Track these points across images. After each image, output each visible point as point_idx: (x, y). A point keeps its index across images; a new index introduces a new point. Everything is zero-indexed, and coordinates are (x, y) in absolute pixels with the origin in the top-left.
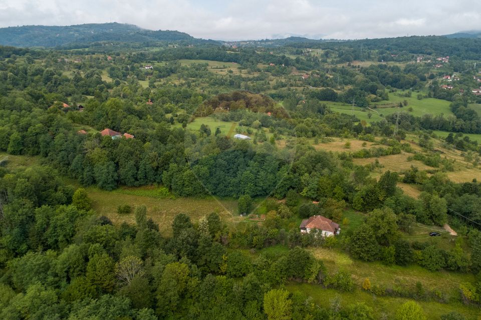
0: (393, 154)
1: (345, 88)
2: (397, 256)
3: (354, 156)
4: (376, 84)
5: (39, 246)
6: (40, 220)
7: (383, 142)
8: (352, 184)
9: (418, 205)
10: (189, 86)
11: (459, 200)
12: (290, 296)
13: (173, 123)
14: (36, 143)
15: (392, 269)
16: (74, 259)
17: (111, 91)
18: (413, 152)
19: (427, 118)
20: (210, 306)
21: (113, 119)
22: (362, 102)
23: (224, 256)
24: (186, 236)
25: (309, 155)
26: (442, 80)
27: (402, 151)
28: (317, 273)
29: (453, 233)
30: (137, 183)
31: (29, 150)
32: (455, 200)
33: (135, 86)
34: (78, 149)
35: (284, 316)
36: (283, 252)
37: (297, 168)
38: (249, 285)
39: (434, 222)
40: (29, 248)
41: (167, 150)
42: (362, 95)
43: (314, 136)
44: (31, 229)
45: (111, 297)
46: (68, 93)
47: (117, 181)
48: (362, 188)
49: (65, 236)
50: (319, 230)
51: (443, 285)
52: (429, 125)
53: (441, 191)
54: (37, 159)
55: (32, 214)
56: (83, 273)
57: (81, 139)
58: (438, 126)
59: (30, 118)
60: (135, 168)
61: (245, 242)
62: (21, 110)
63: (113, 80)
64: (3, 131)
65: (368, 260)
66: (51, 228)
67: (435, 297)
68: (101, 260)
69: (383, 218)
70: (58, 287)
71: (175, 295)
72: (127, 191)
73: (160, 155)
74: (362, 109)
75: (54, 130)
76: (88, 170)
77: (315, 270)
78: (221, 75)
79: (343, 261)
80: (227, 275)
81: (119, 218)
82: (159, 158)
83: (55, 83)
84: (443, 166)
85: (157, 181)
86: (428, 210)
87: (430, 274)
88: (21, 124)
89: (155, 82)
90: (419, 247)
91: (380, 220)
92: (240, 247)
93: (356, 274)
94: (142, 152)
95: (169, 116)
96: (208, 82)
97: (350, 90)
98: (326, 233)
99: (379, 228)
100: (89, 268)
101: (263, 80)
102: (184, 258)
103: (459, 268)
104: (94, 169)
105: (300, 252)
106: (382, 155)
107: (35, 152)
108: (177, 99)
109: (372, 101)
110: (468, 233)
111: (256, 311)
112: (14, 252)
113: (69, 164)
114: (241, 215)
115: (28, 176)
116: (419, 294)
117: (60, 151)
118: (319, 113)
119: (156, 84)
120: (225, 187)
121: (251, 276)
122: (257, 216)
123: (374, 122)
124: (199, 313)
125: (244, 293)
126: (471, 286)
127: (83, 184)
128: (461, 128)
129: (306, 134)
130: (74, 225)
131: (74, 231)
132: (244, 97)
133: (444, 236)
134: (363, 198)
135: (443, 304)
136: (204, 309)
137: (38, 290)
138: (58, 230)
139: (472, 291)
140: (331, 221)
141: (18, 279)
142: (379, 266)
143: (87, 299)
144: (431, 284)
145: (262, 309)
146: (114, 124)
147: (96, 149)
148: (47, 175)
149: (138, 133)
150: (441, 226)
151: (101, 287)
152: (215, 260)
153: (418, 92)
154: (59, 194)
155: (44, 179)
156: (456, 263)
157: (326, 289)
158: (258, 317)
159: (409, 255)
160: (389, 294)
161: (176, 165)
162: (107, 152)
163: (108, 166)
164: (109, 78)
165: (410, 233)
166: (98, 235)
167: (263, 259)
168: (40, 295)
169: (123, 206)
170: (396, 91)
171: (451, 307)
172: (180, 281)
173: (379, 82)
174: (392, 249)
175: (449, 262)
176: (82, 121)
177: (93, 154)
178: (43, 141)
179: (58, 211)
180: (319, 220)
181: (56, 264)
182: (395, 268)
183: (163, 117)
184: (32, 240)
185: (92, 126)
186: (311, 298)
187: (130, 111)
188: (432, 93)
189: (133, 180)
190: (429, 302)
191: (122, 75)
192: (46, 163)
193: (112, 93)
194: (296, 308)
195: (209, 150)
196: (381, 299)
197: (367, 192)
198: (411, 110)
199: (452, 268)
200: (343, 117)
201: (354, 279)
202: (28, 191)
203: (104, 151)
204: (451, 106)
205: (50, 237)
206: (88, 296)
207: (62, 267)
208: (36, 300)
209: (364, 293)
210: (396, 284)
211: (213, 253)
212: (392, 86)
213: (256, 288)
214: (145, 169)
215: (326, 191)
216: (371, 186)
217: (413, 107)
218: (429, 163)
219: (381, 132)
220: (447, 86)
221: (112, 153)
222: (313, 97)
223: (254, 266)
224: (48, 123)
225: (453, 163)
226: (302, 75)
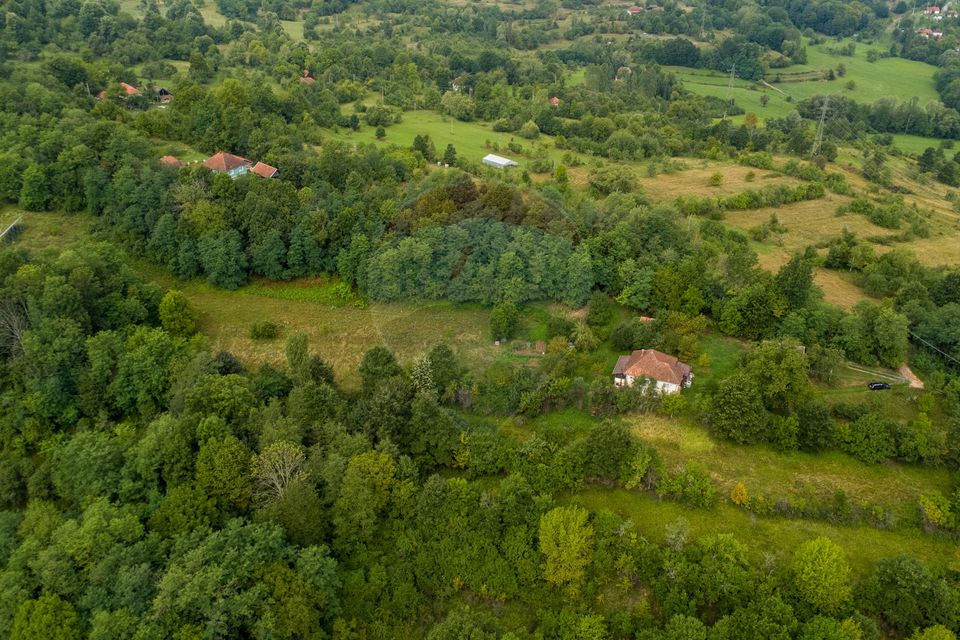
0: (808, 198)
1: (717, 36)
2: (802, 436)
3: (727, 206)
4: (783, 28)
5: (100, 410)
6: (97, 361)
7: (789, 171)
8: (722, 281)
9: (852, 327)
10: (389, 34)
11: (936, 315)
12: (591, 518)
13: (356, 128)
14: (77, 186)
15: (790, 460)
16: (171, 447)
17: (225, 50)
18: (850, 193)
19: (884, 108)
20: (436, 535)
21: (232, 128)
22: (751, 70)
23: (463, 435)
24: (387, 397)
25: (636, 217)
26: (922, 18)
27: (826, 191)
28: (643, 471)
29: (916, 383)
30: (286, 273)
31: (64, 201)
32: (926, 316)
33: (275, 37)
34: (163, 202)
35: (578, 558)
36: (579, 422)
37: (612, 245)
38: (512, 497)
39: (879, 359)
40: (81, 414)
41: (346, 204)
42: (752, 53)
43: (647, 155)
44: (82, 378)
45: (245, 524)
46: (136, 56)
47: (247, 270)
48: (740, 293)
49: (149, 391)
50: (652, 379)
51: (886, 493)
52: (886, 123)
53: (901, 290)
54: (82, 222)
55: (80, 348)
56: (189, 474)
57: (170, 179)
58: (905, 124)
59: (59, 132)
60: (282, 243)
61: (505, 404)
62: (39, 112)
63: (227, 22)
64: (7, 162)
65: (744, 442)
66: (122, 378)
67: (869, 518)
68: (222, 450)
69: (779, 359)
70: (144, 499)
71: (368, 517)
72: (269, 291)
73: (331, 215)
74: (749, 84)
75: (112, 156)
76: (186, 247)
77: (639, 467)
78: (457, 7)
79: (696, 441)
80: (469, 471)
81: (254, 350)
82: (330, 223)
83: (106, 34)
84: (909, 225)
85: (328, 268)
86: (869, 336)
87: (863, 470)
88: (41, 145)
89: (316, 23)
90: (846, 414)
91: (772, 364)
92: (494, 412)
93: (720, 470)
94: (295, 207)
95: (347, 110)
96: (428, 24)
97: (727, 43)
98: (664, 386)
99: (770, 379)
100: (200, 465)
101: (544, 18)
102: (385, 442)
103: (921, 459)
104: (198, 245)
105: (611, 433)
106: (785, 202)
107: (77, 204)
108: (363, 69)
109: (772, 67)
110: (946, 384)
111: (523, 547)
112: (52, 422)
113: (146, 234)
114: (497, 343)
115: (65, 267)
116: (839, 513)
117: (128, 205)
118: (659, 97)
119: (318, 29)
120: (464, 282)
121: (515, 478)
122: (528, 344)
123: (772, 119)
124: (416, 548)
125: (503, 511)
126: (942, 499)
127: (179, 275)
128: (952, 129)
129: (631, 153)
130: (166, 371)
131: (167, 382)
132: (504, 63)
133: (898, 390)
134: (741, 310)
135: (883, 532)
136: (425, 540)
137: (105, 515)
138: (136, 380)
139: (942, 508)
140: (675, 359)
141: (66, 482)
142: (765, 454)
143: (201, 529)
144: (863, 492)
145: (536, 541)
146: (234, 140)
147: (200, 202)
148: (105, 264)
149: (284, 163)
150: (894, 369)
151: (225, 500)
152: (445, 444)
153: (870, 43)
154: (132, 302)
155: (98, 272)
156: (916, 448)
157: (660, 501)
158: (529, 557)
159: (825, 433)
160: (781, 512)
161: (364, 237)
162: (224, 209)
163: (227, 241)
164: (219, 15)
165: (831, 384)
166: (213, 396)
167: (539, 443)
168: (109, 526)
169: (261, 322)
170: (823, 42)
171: (899, 538)
172: (378, 489)
173: (789, 21)
174: (792, 422)
175: (903, 447)
176: (167, 132)
177: (194, 213)
178: (90, 182)
179: (132, 340)
180: (652, 360)
181: (136, 456)
182: (795, 457)
183: (336, 113)
184: (86, 399)
185: (190, 143)
186: (630, 523)
187: (266, 104)
188: (899, 46)
189: (280, 267)
190: (858, 527)
191: (246, 9)
192: (101, 230)
193: (226, 55)
194: (603, 542)
195: (433, 204)
196: (766, 523)
197: (751, 299)
198: (851, 86)
199: (907, 459)
200: (709, 105)
201: (714, 482)
202: (68, 302)
203: (216, 208)
204: (935, 77)
205: (121, 394)
206: (202, 522)
207: (148, 462)
208: (102, 535)
209: (732, 510)
210: (796, 490)
211: (442, 431)
212: (816, 30)
213: (524, 501)
214: (303, 246)
215: (668, 296)
216: (760, 287)
217: (856, 80)
218: (879, 220)
219: (785, 145)
220: (930, 31)
221: (234, 210)
222: (648, 57)
223: (522, 455)
224: (97, 142)
225: (929, 217)
226: (627, 7)
